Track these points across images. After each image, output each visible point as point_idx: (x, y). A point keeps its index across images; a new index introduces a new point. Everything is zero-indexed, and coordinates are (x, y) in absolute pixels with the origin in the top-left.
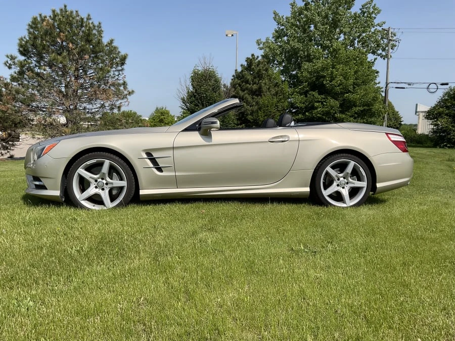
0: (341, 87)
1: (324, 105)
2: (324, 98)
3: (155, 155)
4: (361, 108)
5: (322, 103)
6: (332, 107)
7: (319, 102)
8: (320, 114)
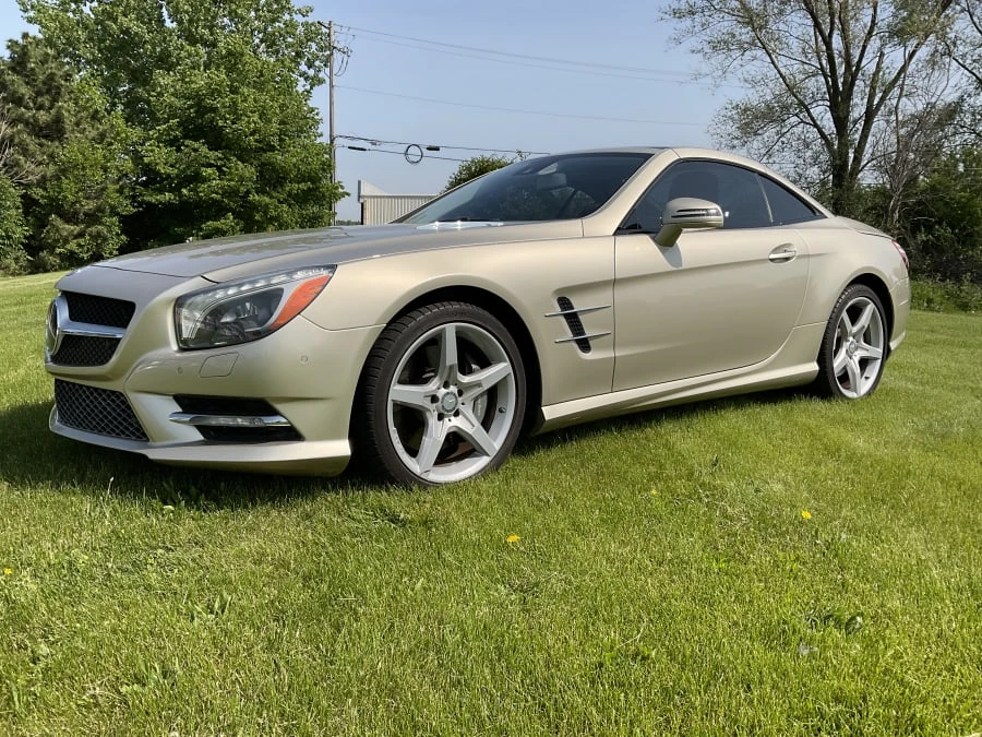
0: (257, 137)
1: (224, 173)
2: (220, 159)
3: (579, 304)
4: (303, 186)
5: (219, 168)
6: (242, 179)
7: (211, 166)
8: (217, 193)
